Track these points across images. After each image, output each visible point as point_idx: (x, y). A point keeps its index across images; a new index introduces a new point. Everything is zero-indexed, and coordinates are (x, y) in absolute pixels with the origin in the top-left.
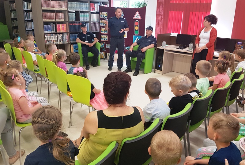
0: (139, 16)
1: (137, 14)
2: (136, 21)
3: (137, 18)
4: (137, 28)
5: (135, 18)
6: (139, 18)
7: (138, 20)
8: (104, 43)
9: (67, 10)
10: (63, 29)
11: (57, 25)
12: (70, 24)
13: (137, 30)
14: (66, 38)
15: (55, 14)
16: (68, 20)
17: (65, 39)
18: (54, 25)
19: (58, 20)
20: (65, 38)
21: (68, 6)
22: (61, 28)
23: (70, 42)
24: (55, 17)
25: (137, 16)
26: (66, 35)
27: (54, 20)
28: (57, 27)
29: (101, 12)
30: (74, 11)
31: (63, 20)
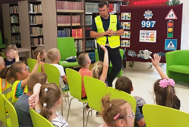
0: (174, 16)
1: (171, 12)
2: (170, 21)
3: (170, 18)
4: (170, 30)
5: (168, 17)
6: (174, 17)
7: (173, 20)
8: (125, 49)
9: (83, 12)
10: (78, 35)
11: (73, 30)
12: (86, 29)
13: (171, 32)
14: (82, 45)
15: (71, 17)
16: (85, 24)
17: (80, 46)
18: (69, 30)
19: (74, 25)
20: (80, 44)
21: (86, 7)
22: (77, 33)
23: (85, 49)
24: (71, 20)
25: (171, 15)
26: (82, 42)
27: (69, 25)
28: (73, 33)
29: (122, 13)
30: (91, 13)
31: (79, 24)
